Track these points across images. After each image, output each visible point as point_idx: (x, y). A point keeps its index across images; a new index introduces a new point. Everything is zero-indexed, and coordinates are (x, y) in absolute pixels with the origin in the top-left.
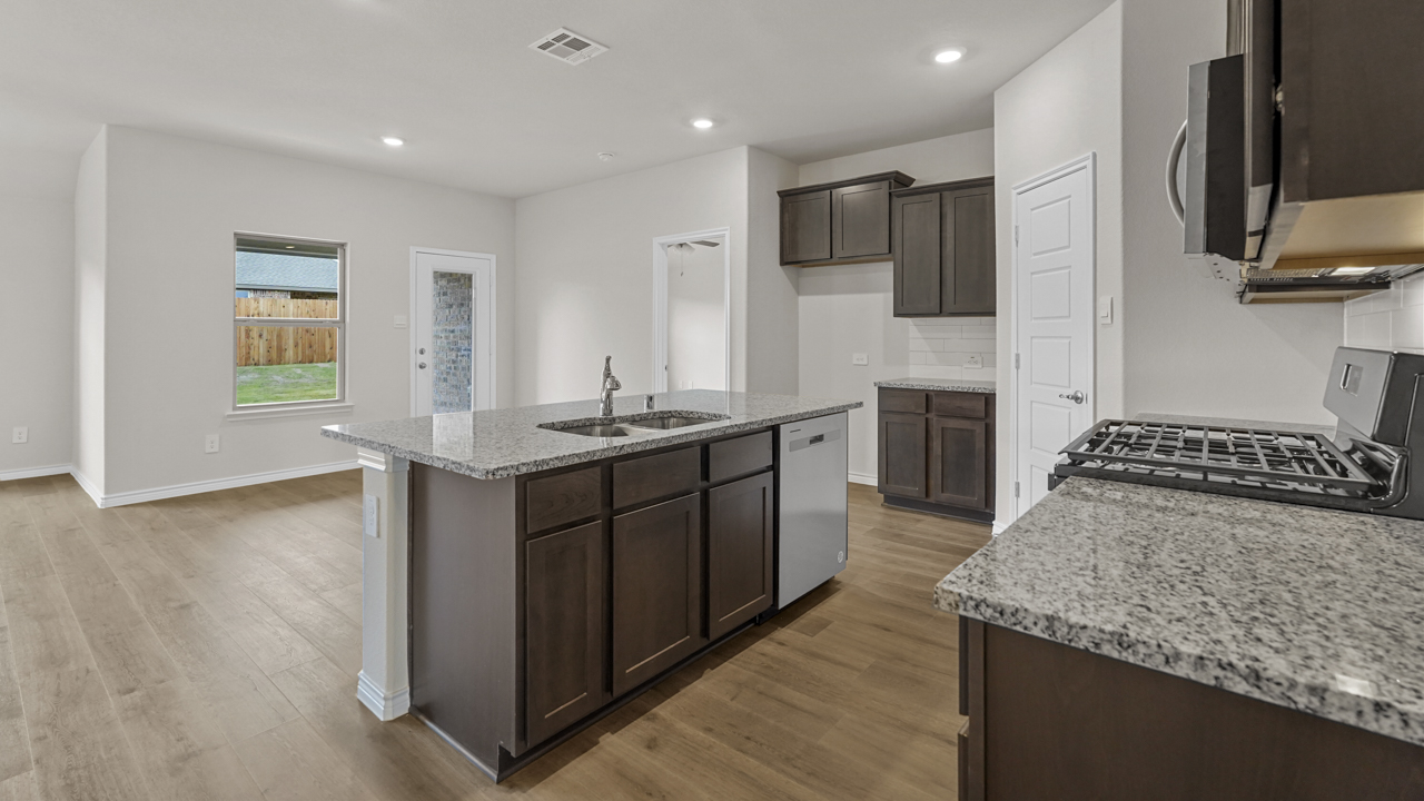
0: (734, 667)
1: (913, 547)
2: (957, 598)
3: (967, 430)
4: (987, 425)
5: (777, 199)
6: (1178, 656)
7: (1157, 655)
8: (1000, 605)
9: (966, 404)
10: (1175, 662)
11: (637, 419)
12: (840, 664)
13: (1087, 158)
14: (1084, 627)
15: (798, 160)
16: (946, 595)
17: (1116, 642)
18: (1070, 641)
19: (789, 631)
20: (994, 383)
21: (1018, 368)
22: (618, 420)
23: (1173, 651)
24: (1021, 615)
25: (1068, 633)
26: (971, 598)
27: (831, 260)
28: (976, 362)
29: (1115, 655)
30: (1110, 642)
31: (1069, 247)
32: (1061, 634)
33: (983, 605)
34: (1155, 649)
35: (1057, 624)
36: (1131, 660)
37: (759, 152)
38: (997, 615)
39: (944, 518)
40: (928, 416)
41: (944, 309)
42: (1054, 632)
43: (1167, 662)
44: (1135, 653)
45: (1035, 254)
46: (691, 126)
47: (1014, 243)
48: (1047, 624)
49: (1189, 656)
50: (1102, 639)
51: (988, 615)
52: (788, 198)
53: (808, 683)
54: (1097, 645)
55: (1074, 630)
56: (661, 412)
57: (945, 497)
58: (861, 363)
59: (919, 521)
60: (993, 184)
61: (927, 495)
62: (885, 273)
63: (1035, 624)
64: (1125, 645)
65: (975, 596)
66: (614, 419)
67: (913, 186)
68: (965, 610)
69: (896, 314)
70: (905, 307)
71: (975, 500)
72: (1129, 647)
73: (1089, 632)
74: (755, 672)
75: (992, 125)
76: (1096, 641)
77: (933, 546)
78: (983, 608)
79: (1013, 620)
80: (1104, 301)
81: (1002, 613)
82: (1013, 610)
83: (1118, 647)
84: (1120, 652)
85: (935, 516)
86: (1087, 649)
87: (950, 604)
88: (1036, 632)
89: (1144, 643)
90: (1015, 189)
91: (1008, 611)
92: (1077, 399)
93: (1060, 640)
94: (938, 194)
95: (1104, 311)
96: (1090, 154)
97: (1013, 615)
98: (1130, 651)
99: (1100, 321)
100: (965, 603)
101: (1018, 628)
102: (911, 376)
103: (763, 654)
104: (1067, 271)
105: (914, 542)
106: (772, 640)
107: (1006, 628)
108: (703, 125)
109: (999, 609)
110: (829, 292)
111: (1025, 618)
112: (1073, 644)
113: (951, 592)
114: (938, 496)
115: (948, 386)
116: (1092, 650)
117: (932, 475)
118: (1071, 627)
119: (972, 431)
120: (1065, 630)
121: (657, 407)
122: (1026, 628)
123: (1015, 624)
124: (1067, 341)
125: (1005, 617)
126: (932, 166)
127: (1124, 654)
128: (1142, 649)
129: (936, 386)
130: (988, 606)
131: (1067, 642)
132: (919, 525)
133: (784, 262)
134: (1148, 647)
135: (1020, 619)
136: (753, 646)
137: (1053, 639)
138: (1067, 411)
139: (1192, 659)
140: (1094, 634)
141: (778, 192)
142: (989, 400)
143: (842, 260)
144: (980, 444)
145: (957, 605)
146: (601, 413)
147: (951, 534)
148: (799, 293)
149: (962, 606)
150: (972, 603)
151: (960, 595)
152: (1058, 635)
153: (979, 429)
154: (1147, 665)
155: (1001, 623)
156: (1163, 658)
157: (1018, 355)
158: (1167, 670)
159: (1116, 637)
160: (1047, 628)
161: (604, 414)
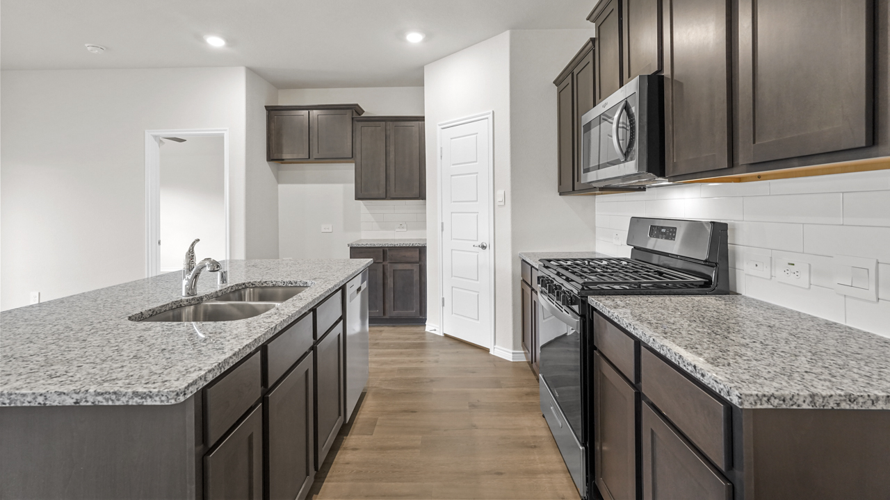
0: (333, 484)
1: (389, 350)
2: (756, 398)
3: (409, 270)
4: (420, 266)
5: (265, 111)
6: (877, 398)
7: (868, 401)
8: (783, 395)
9: (408, 254)
10: (877, 402)
11: (220, 294)
12: (403, 448)
13: (489, 113)
14: (831, 396)
15: (281, 85)
16: (748, 398)
17: (848, 400)
18: (824, 406)
19: (353, 437)
20: (426, 240)
21: (442, 230)
22: (205, 299)
23: (875, 397)
24: (796, 397)
25: (823, 402)
26: (764, 396)
27: (309, 159)
28: (403, 228)
29: (848, 407)
30: (845, 400)
31: (476, 162)
32: (819, 402)
33: (773, 398)
34: (867, 398)
35: (816, 398)
36: (856, 408)
37: (254, 74)
38: (781, 402)
39: (394, 326)
40: (384, 263)
41: (388, 196)
42: (815, 404)
43: (873, 403)
44: (857, 403)
45: (453, 165)
46: (203, 41)
47: (439, 157)
48: (811, 400)
49: (883, 397)
50: (841, 400)
51: (775, 404)
52: (273, 112)
53: (393, 472)
54: (838, 404)
55: (826, 399)
56: (237, 285)
57: (395, 313)
58: (327, 231)
59: (381, 331)
60: (424, 120)
61: (384, 313)
62: (349, 170)
63: (804, 401)
64: (852, 400)
65: (766, 393)
66: (201, 298)
67: (363, 115)
68: (761, 404)
69: (357, 198)
70: (362, 194)
71: (413, 312)
72: (854, 400)
73: (834, 398)
74: (352, 480)
75: (422, 85)
76: (838, 402)
77: (400, 346)
78: (772, 400)
79: (791, 403)
80: (500, 193)
81: (784, 401)
82: (791, 396)
83: (849, 402)
84: (850, 405)
85: (388, 326)
86: (833, 408)
87: (751, 404)
88: (805, 406)
89: (862, 396)
90: (440, 125)
91: (788, 398)
92: (484, 247)
93: (818, 407)
94: (384, 123)
95: (499, 198)
96: (491, 111)
97: (791, 399)
98: (855, 403)
99: (497, 204)
100: (761, 400)
101: (795, 407)
102: (363, 238)
103: (348, 463)
104: (476, 175)
105: (388, 346)
106: (345, 449)
107: (787, 409)
108: (215, 42)
109: (782, 398)
110: (303, 181)
111: (798, 399)
112: (825, 408)
113: (751, 395)
114: (392, 313)
115: (397, 244)
116: (835, 408)
117: (387, 301)
118: (824, 398)
119: (412, 270)
120: (821, 400)
121: (233, 281)
122: (799, 406)
123: (792, 405)
124: (476, 214)
125: (786, 402)
126: (377, 104)
127: (852, 405)
128: (861, 400)
129: (389, 244)
130: (775, 398)
131: (822, 408)
132: (384, 334)
133: (270, 158)
134: (864, 398)
135: (795, 400)
136: (335, 460)
137: (815, 408)
138: (476, 254)
139: (884, 398)
140: (836, 399)
141: (267, 107)
142: (422, 250)
143: (317, 161)
144: (416, 277)
145: (756, 403)
146: (184, 294)
147: (405, 336)
148: (279, 182)
149: (759, 402)
150: (765, 399)
151: (757, 395)
152: (817, 405)
153: (416, 268)
154: (863, 408)
155: (784, 406)
156: (871, 402)
157: (442, 223)
158: (873, 408)
159: (848, 397)
160: (811, 402)
161: (188, 294)
